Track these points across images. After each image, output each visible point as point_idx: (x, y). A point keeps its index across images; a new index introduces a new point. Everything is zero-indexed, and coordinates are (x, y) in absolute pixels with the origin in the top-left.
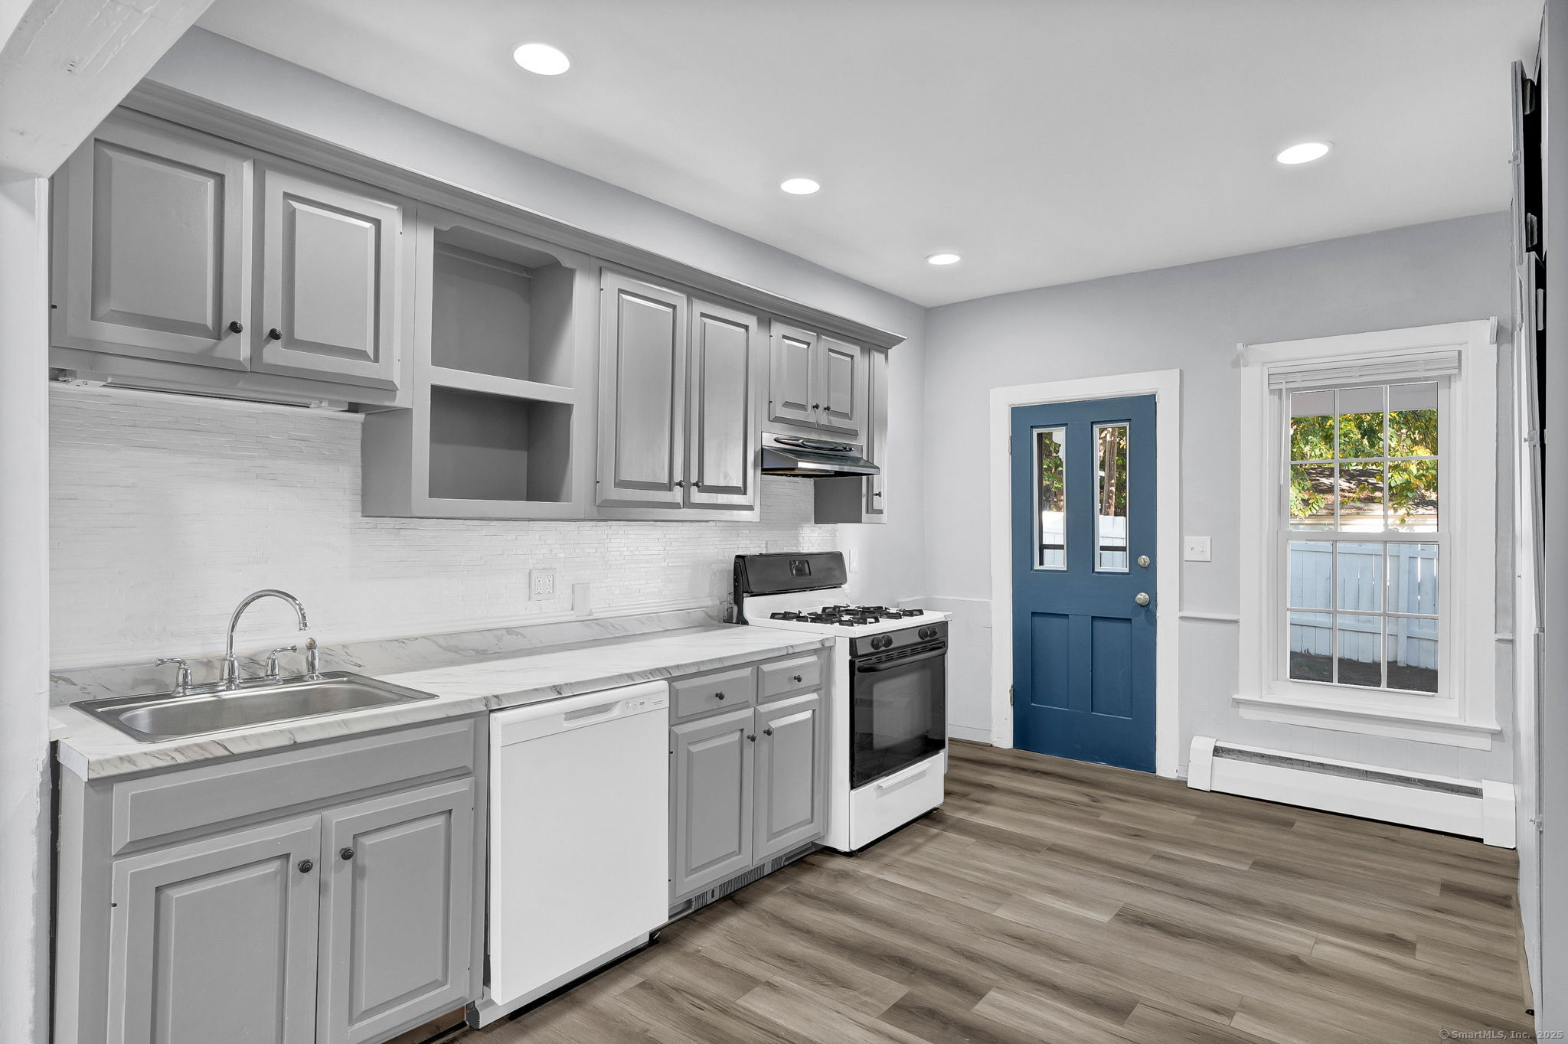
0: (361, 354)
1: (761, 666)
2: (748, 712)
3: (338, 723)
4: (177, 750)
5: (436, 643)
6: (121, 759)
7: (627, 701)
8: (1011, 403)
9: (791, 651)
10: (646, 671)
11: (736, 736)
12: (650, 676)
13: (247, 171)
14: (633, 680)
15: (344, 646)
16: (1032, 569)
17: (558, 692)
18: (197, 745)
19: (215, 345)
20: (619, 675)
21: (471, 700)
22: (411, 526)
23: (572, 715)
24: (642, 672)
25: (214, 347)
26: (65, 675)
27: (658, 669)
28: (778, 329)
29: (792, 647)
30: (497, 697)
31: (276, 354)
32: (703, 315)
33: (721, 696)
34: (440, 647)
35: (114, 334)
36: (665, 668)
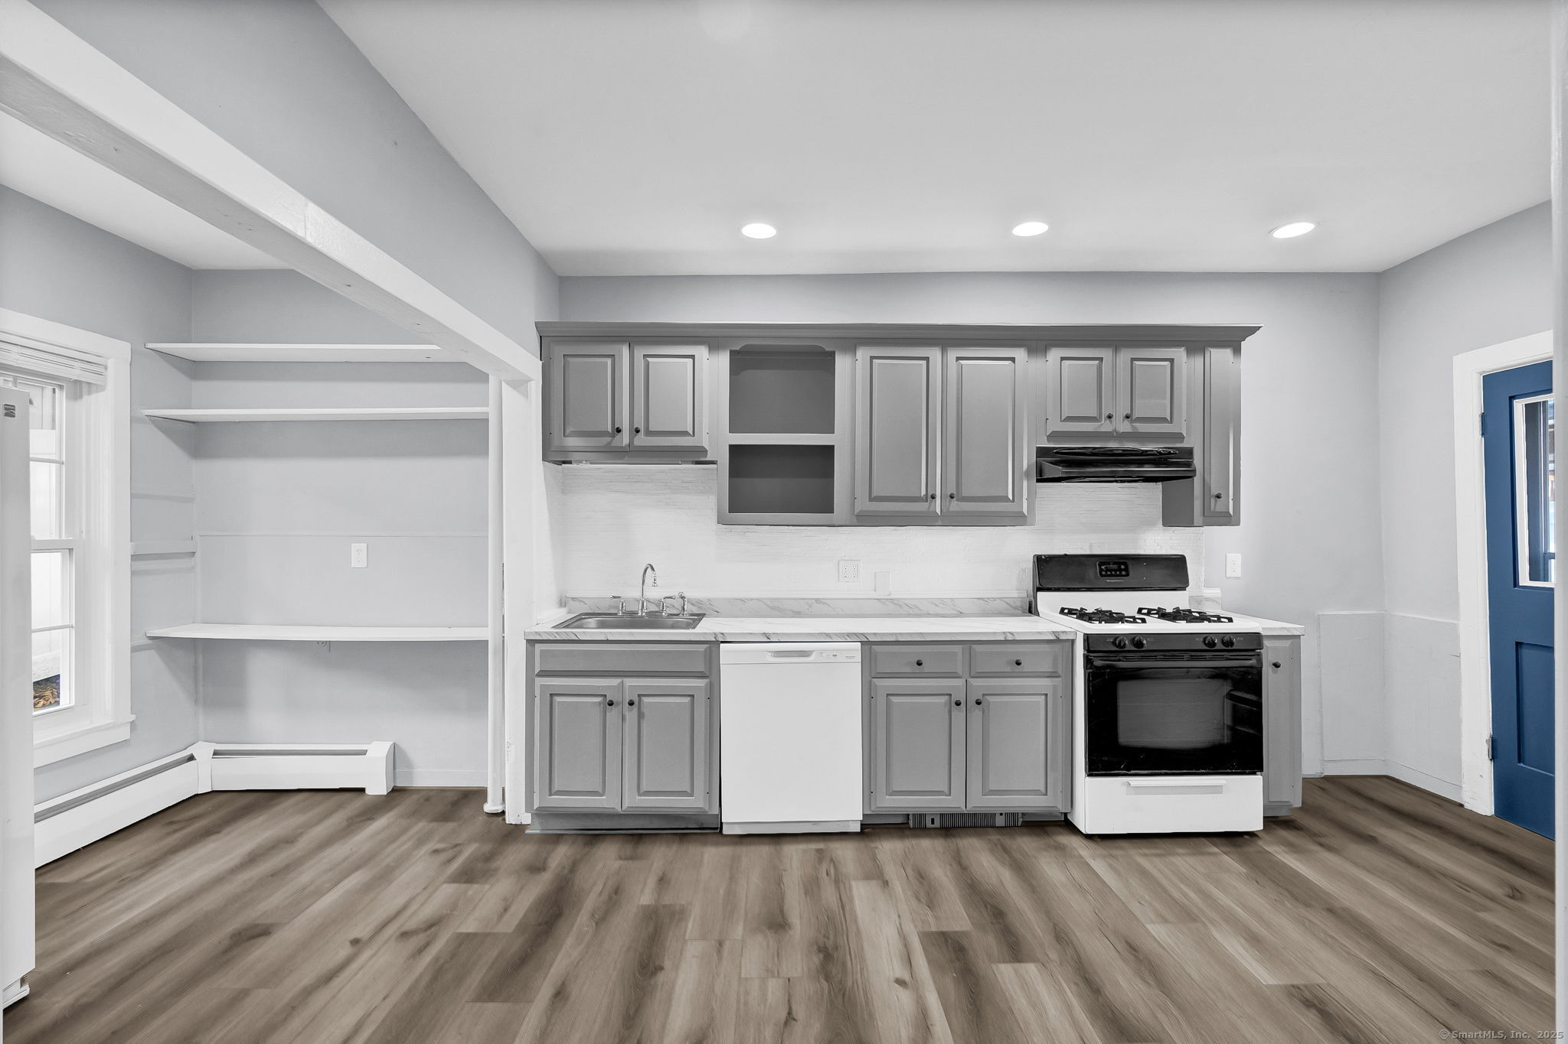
0: (685, 433)
1: (973, 646)
2: (959, 683)
3: (629, 634)
4: (557, 633)
5: (765, 604)
6: (536, 633)
7: (821, 652)
8: (1481, 370)
9: (1010, 638)
10: (844, 634)
11: (944, 699)
12: (847, 637)
13: (625, 351)
14: (831, 638)
15: (709, 600)
16: (1516, 583)
17: (768, 639)
18: (565, 632)
19: (612, 440)
20: (819, 634)
21: (705, 633)
22: (753, 530)
23: (779, 654)
24: (840, 633)
25: (610, 443)
26: (584, 600)
27: (855, 634)
28: (1055, 354)
29: (1012, 634)
30: (722, 634)
31: (641, 440)
32: (958, 359)
33: (919, 664)
34: (768, 606)
35: (572, 442)
36: (862, 634)
